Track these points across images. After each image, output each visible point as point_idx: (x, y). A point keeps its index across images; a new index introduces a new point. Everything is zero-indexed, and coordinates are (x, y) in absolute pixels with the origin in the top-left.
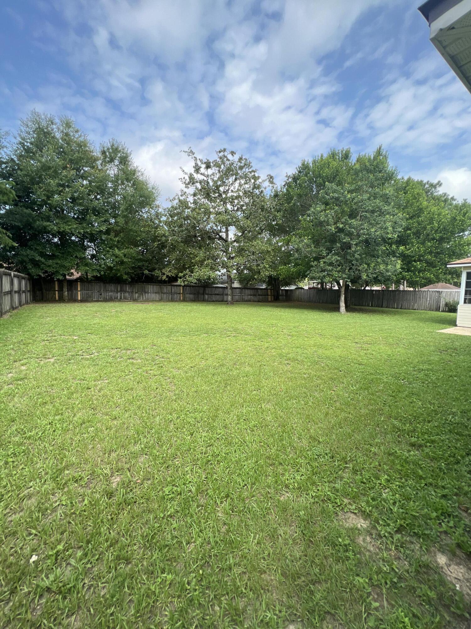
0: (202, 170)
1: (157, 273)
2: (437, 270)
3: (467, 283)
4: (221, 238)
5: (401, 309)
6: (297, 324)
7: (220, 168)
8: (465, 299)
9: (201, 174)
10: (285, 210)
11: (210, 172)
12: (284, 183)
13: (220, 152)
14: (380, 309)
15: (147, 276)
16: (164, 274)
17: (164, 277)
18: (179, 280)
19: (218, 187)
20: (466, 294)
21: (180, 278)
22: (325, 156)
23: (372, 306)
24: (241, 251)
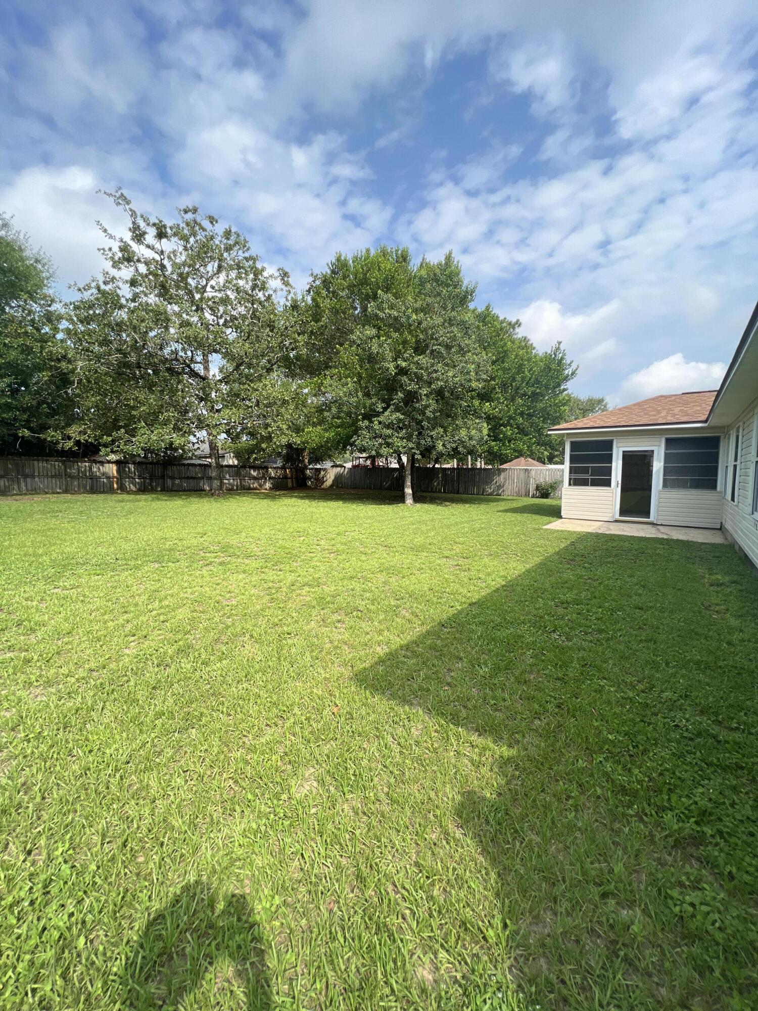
0: (150, 238)
1: (51, 435)
2: (531, 438)
3: (571, 456)
4: (194, 374)
5: (483, 495)
6: (342, 528)
7: (187, 241)
8: (570, 479)
9: (148, 246)
10: (312, 332)
11: (167, 245)
12: (308, 287)
13: (186, 212)
14: (456, 496)
15: (25, 441)
16: (69, 438)
17: (69, 444)
18: (103, 449)
19: (183, 277)
20: (570, 473)
21: (105, 446)
22: (373, 252)
23: (444, 492)
24: (233, 399)
